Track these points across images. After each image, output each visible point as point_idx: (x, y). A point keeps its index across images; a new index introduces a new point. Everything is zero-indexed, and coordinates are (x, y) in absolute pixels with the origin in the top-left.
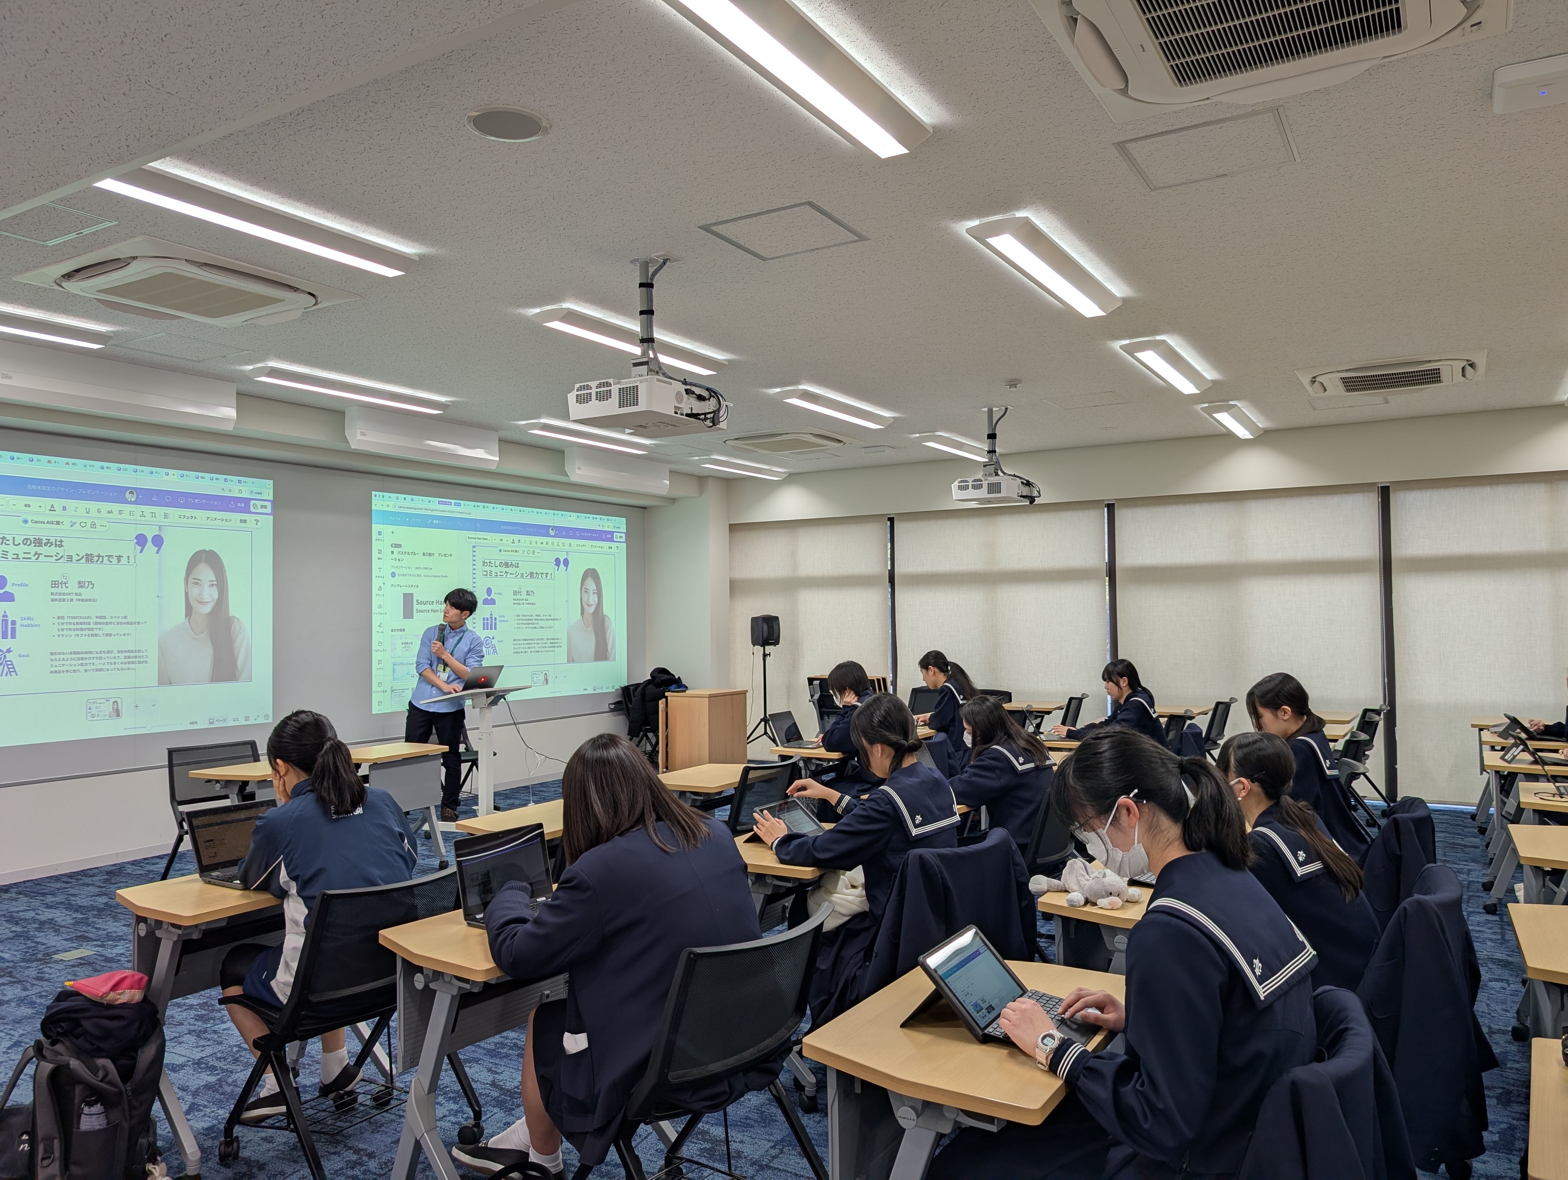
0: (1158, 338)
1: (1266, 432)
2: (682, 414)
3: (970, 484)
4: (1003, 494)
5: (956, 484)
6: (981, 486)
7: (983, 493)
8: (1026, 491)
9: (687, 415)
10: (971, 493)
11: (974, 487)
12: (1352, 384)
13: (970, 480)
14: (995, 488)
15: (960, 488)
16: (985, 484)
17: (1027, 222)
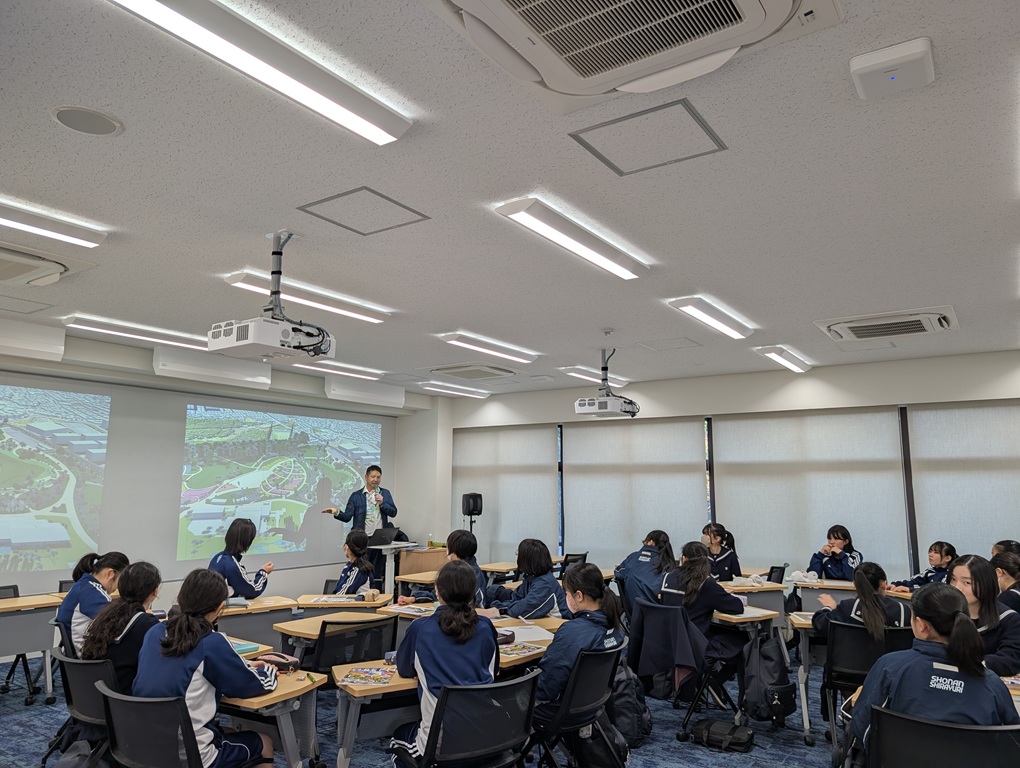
0: (695, 296)
1: (814, 368)
2: (289, 347)
3: (587, 402)
4: (608, 410)
5: (577, 403)
6: (594, 404)
7: (595, 409)
8: (629, 408)
9: (294, 347)
10: (587, 409)
11: (589, 404)
12: (861, 332)
13: (587, 399)
14: (603, 405)
15: (580, 405)
16: (597, 402)
17: (537, 202)
